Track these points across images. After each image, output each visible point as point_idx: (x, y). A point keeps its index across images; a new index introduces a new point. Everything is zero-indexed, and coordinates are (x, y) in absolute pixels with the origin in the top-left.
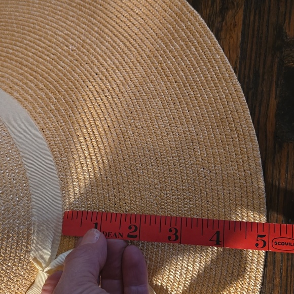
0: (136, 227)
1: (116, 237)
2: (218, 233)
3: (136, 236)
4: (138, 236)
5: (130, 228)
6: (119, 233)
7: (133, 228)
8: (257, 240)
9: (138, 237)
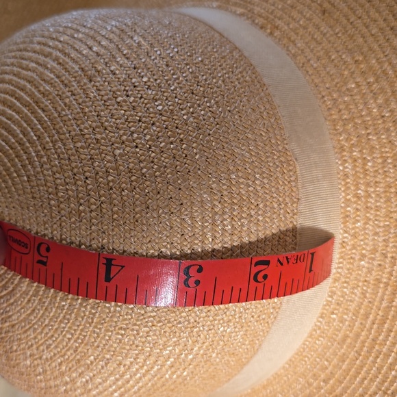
0: (256, 280)
1: (287, 257)
2: (108, 279)
3: (257, 264)
4: (253, 266)
5: (265, 277)
6: (282, 264)
7: (260, 278)
8: (47, 257)
9: (254, 263)
